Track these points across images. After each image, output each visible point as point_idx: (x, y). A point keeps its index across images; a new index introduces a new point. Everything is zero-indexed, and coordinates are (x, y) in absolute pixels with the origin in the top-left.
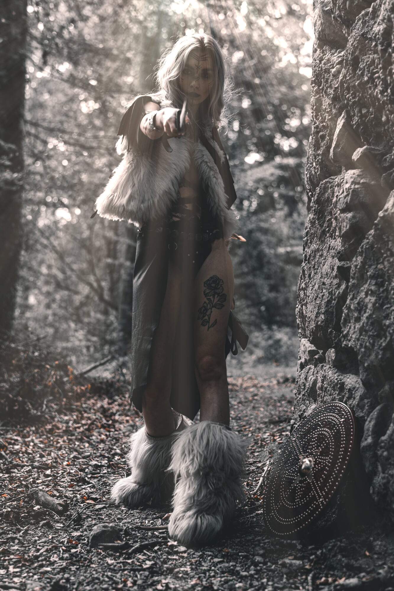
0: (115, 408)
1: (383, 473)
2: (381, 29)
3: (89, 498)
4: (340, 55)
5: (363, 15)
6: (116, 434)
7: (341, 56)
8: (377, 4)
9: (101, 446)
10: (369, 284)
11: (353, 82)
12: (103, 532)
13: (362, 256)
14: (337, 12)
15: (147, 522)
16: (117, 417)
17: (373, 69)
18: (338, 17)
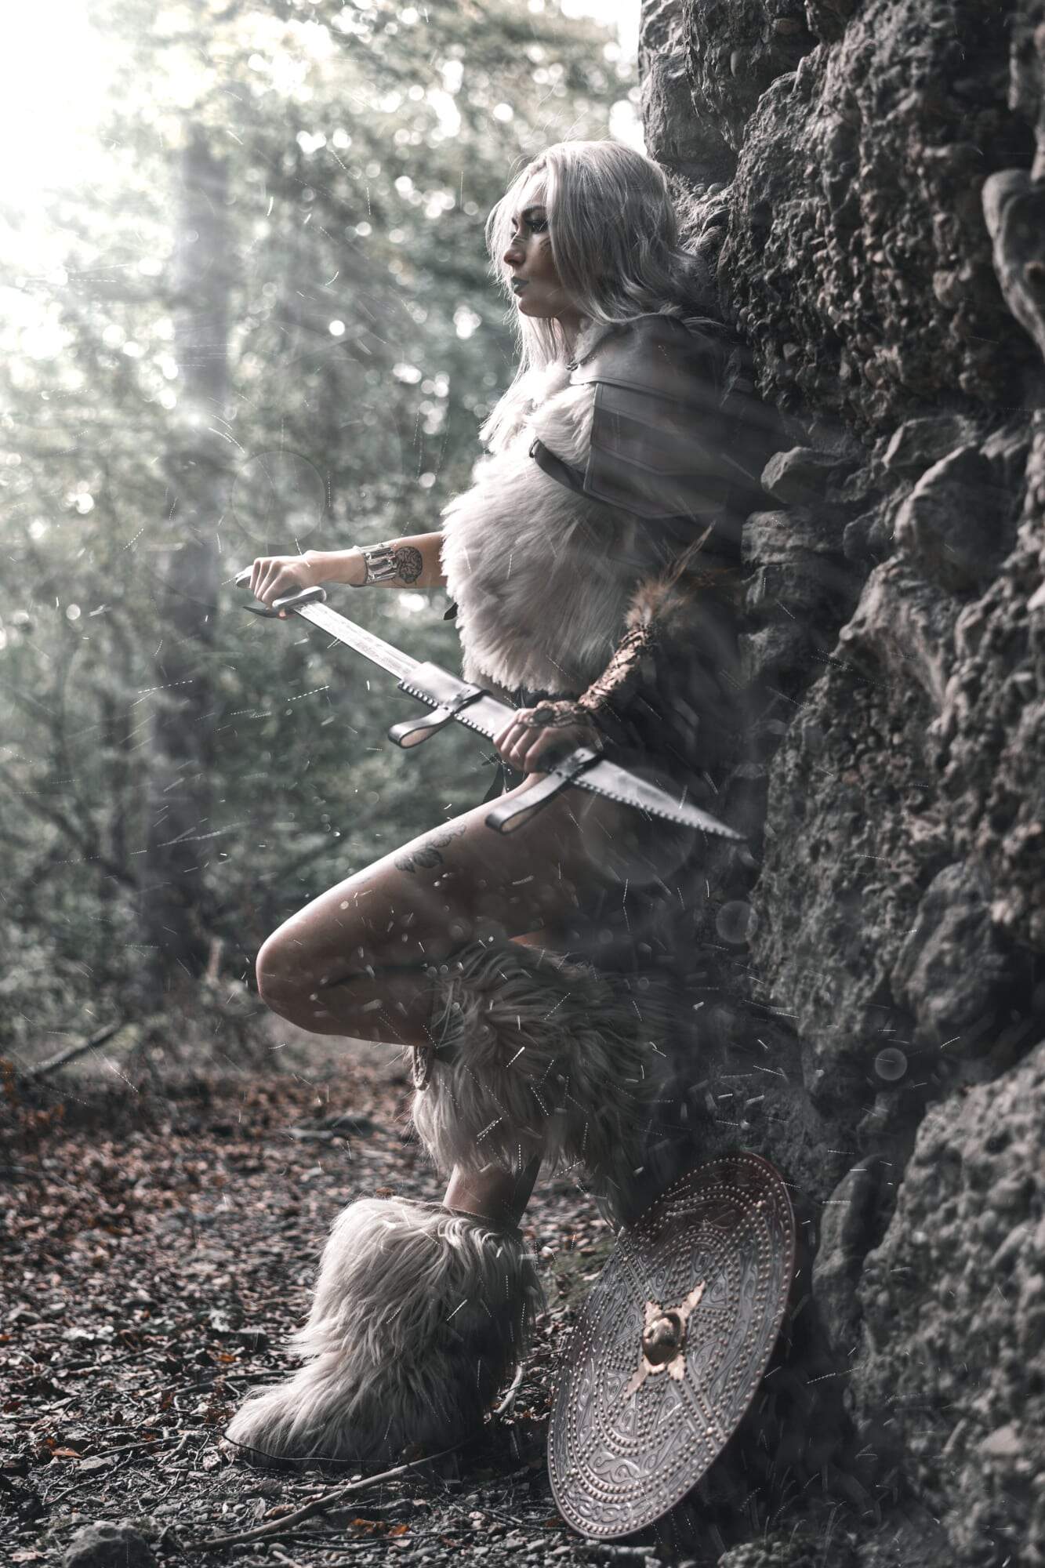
0: (135, 1165)
1: (879, 1352)
2: (830, 129)
3: (62, 1442)
4: (716, 198)
5: (776, 90)
6: (136, 1244)
7: (720, 203)
8: (813, 62)
9: (97, 1280)
10: (821, 827)
11: (755, 272)
12: (102, 1548)
13: (798, 748)
14: (706, 84)
15: (225, 1508)
16: (139, 1192)
17: (811, 238)
18: (709, 96)
